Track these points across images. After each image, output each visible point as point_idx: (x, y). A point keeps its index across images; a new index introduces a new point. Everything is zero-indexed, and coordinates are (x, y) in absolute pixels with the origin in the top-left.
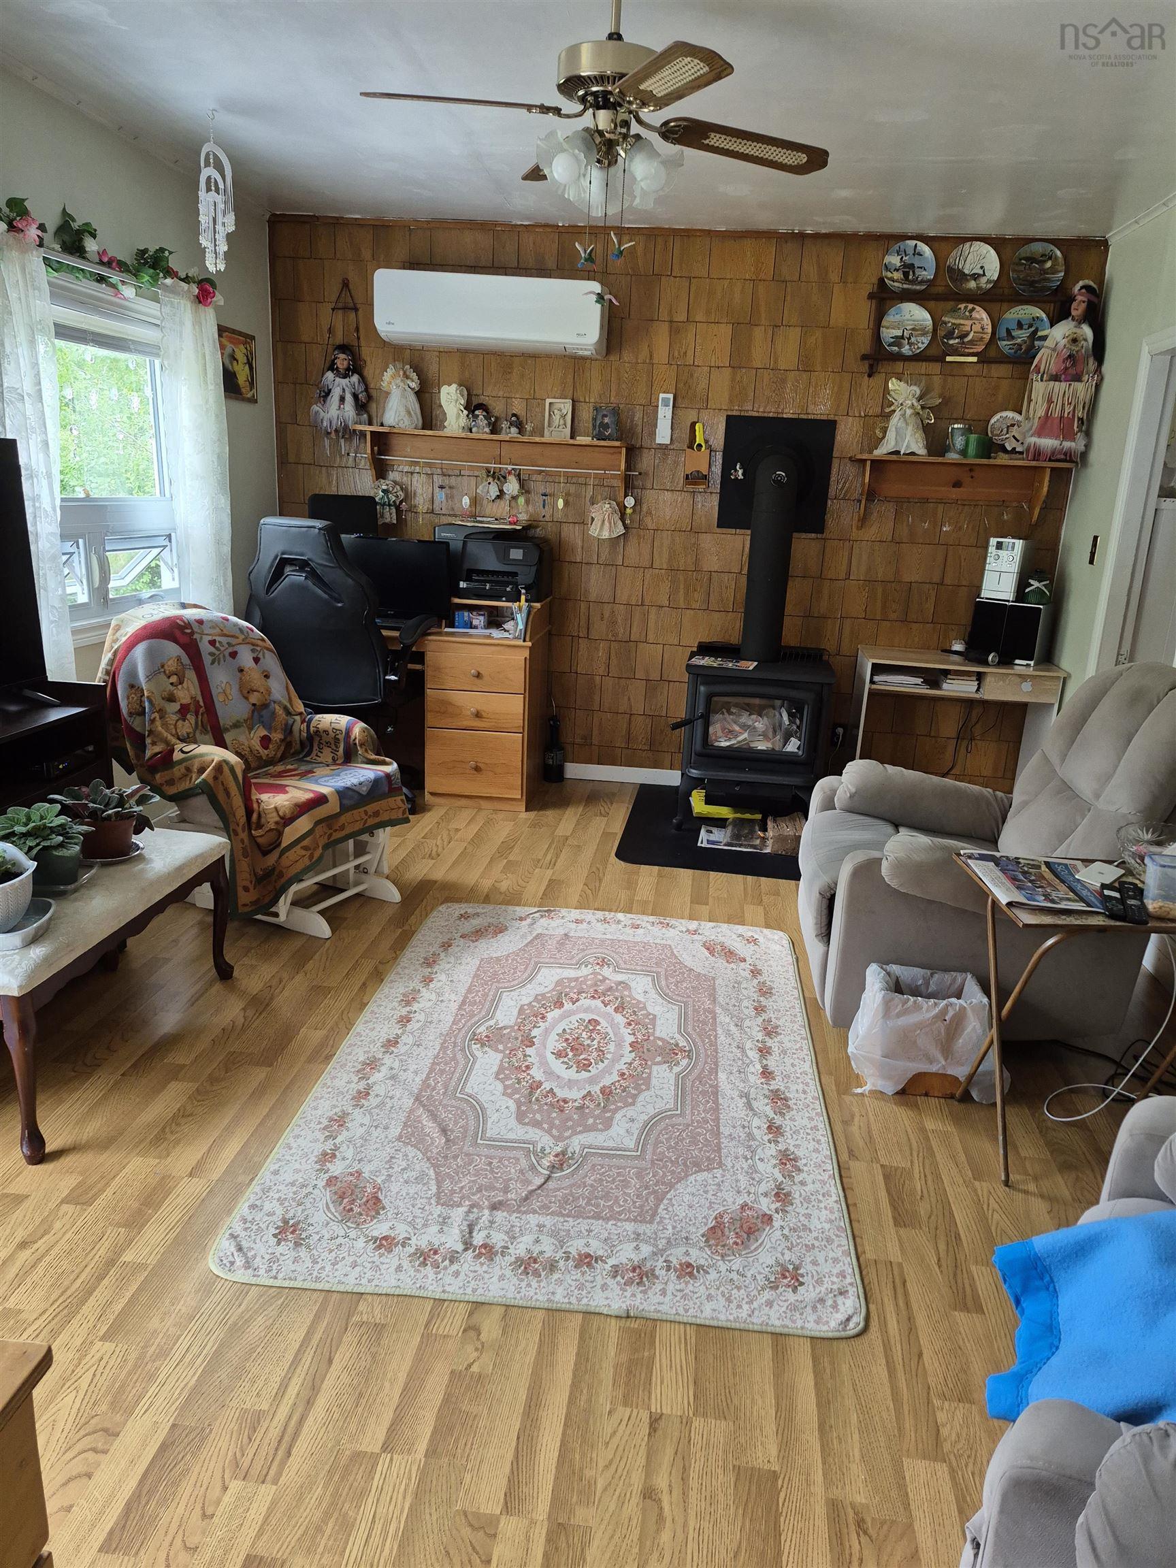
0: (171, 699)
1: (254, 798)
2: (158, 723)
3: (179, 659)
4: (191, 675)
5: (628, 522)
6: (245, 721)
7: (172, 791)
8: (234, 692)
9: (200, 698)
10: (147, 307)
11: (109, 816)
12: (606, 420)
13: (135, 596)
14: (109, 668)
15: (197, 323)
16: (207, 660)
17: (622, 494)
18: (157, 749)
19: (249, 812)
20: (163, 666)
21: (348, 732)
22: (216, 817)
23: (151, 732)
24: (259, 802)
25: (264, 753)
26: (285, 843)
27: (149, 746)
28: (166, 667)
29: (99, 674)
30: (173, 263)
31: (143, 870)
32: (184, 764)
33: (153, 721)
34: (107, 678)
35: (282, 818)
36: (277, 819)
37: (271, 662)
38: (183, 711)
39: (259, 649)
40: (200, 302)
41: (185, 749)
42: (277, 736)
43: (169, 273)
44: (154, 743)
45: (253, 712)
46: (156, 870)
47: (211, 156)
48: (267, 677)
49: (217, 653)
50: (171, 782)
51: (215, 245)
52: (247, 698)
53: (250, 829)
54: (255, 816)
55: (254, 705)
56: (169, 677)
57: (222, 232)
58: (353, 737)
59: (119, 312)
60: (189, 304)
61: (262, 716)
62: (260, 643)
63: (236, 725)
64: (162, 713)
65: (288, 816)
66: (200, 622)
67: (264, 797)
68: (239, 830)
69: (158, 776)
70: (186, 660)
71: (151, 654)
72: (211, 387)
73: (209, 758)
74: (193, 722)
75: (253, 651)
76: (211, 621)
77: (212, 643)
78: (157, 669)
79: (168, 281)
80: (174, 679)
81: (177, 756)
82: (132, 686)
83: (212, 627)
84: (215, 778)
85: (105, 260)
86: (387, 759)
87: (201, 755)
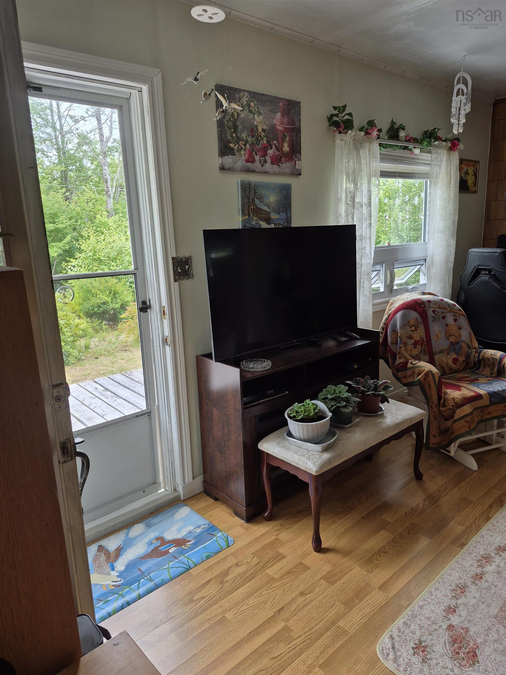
0: (410, 337)
1: (443, 391)
2: (403, 349)
3: (416, 319)
4: (422, 328)
6: (446, 350)
7: (405, 381)
8: (442, 335)
9: (424, 338)
10: (426, 156)
11: (369, 395)
13: (406, 288)
14: (386, 322)
15: (449, 160)
16: (430, 319)
18: (401, 361)
19: (440, 398)
20: (408, 322)
21: (501, 360)
22: (423, 397)
23: (399, 353)
24: (445, 393)
25: (454, 366)
26: (455, 418)
27: (398, 359)
28: (410, 323)
29: (381, 325)
30: (440, 134)
31: (380, 423)
32: (412, 370)
33: (400, 348)
34: (384, 326)
35: (456, 404)
36: (453, 404)
37: (464, 322)
38: (416, 344)
39: (457, 315)
40: (451, 150)
41: (414, 363)
42: (462, 359)
43: (438, 139)
44: (400, 358)
45: (451, 345)
46: (387, 423)
47: (461, 78)
48: (460, 328)
49: (436, 316)
50: (405, 377)
51: (459, 121)
52: (448, 339)
53: (439, 406)
54: (442, 401)
55: (451, 342)
56: (411, 328)
57: (463, 113)
58: (503, 363)
59: (411, 161)
60: (445, 151)
61: (455, 348)
62: (458, 312)
63: (441, 352)
64: (405, 344)
65: (459, 403)
66: (429, 302)
67: (449, 391)
68: (434, 406)
69: (400, 373)
70: (420, 319)
71: (403, 317)
72: (452, 189)
73: (423, 369)
74: (420, 349)
75: (454, 316)
76: (434, 301)
77: (434, 312)
78: (405, 323)
79: (436, 143)
80: (413, 328)
81: (409, 365)
82: (394, 331)
83: (435, 304)
84: (425, 379)
85: (408, 139)
87: (419, 367)
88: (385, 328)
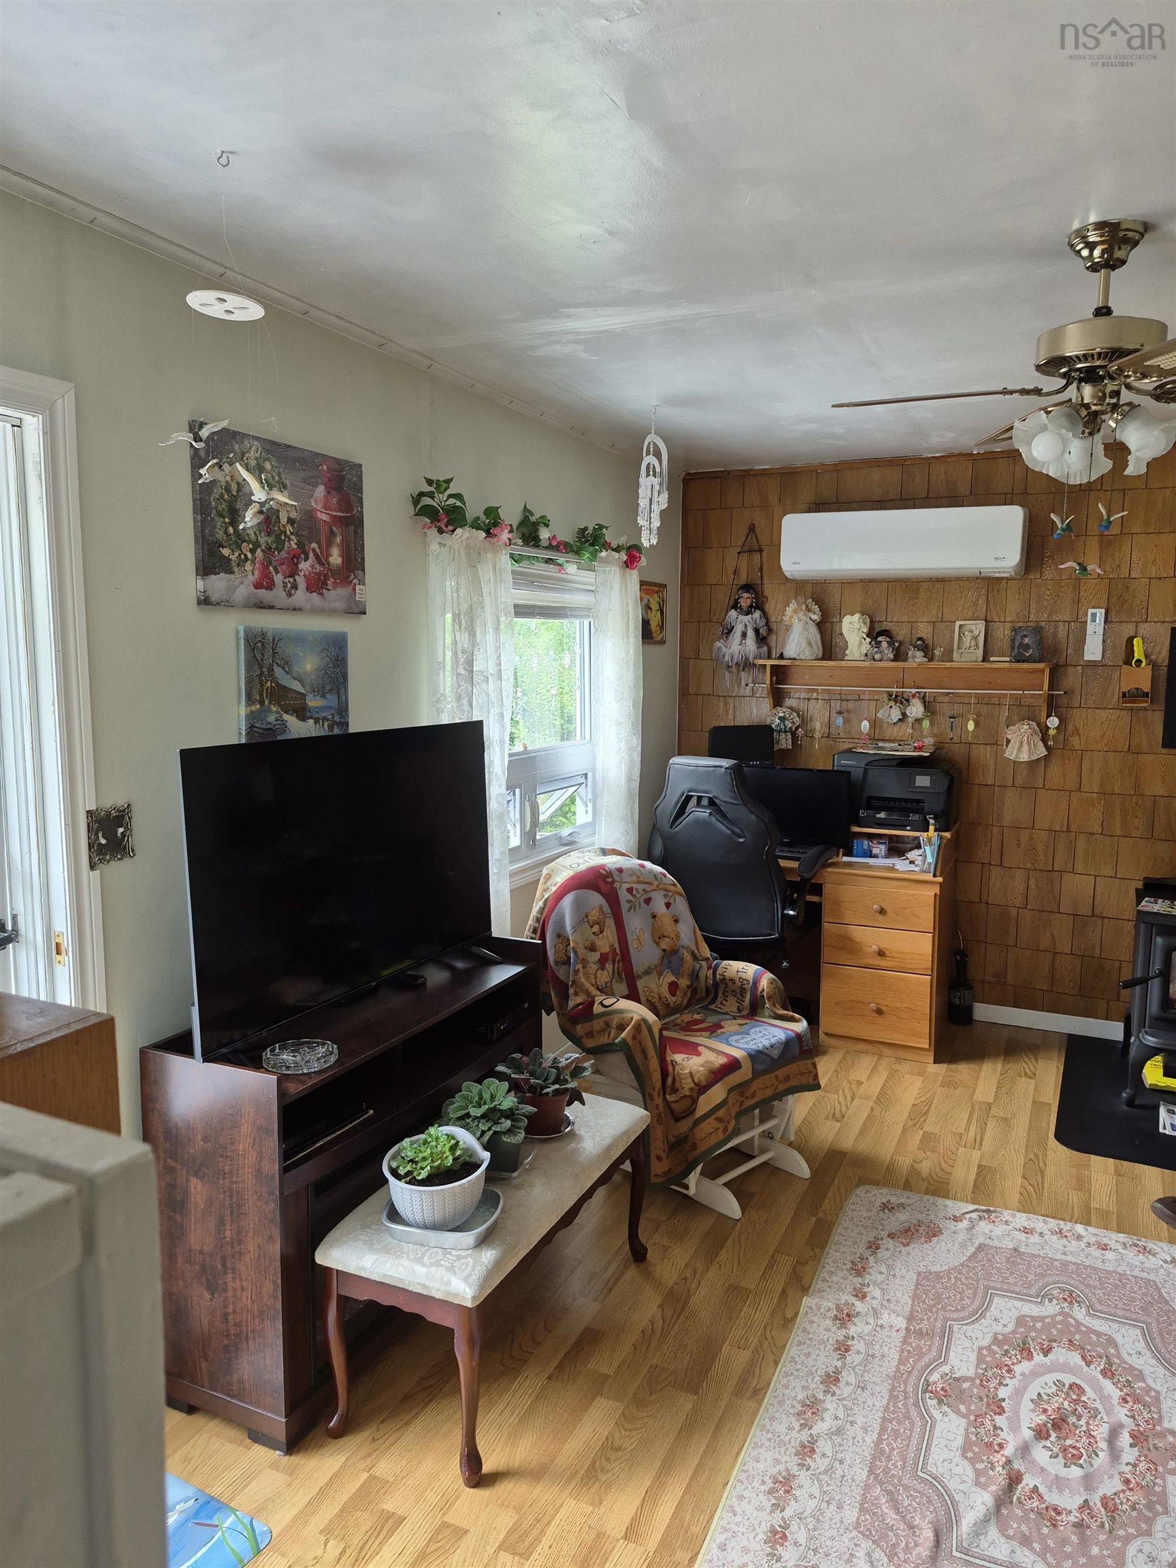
0: (592, 948)
1: (669, 1059)
2: (581, 974)
3: (601, 908)
4: (610, 923)
5: (1051, 743)
6: (656, 967)
7: (590, 1043)
8: (647, 938)
9: (617, 946)
10: (587, 577)
11: (548, 1093)
12: (1026, 640)
14: (539, 916)
15: (624, 584)
16: (624, 907)
17: (1044, 714)
18: (579, 999)
19: (664, 1074)
20: (587, 916)
21: (756, 982)
22: (632, 1076)
23: (574, 982)
24: (674, 1063)
25: (672, 1000)
26: (700, 1112)
27: (572, 997)
28: (590, 917)
29: (530, 922)
30: (608, 536)
32: (604, 1019)
33: (576, 972)
34: (537, 925)
35: (696, 1084)
36: (692, 1085)
37: (681, 906)
38: (603, 960)
39: (670, 894)
40: (627, 567)
41: (606, 1002)
42: (684, 982)
43: (606, 546)
44: (576, 994)
45: (663, 957)
47: (651, 446)
48: (676, 921)
49: (633, 900)
50: (590, 1035)
51: (650, 523)
52: (658, 944)
53: (665, 1094)
54: (670, 1080)
55: (664, 950)
56: (592, 927)
57: (656, 509)
58: (760, 989)
59: (561, 585)
60: (617, 570)
61: (670, 962)
62: (672, 888)
63: (648, 972)
64: (584, 962)
65: (704, 1083)
66: (620, 870)
67: (679, 1058)
68: (655, 1094)
69: (579, 1027)
70: (607, 909)
71: (577, 905)
72: (632, 640)
73: (628, 1015)
74: (610, 970)
75: (665, 896)
76: (629, 869)
77: (630, 890)
78: (583, 919)
79: (604, 554)
80: (596, 928)
81: (597, 1009)
82: (559, 936)
83: (630, 875)
84: (634, 1038)
85: (554, 543)
86: (796, 1015)
87: (621, 1011)
88: (540, 930)
